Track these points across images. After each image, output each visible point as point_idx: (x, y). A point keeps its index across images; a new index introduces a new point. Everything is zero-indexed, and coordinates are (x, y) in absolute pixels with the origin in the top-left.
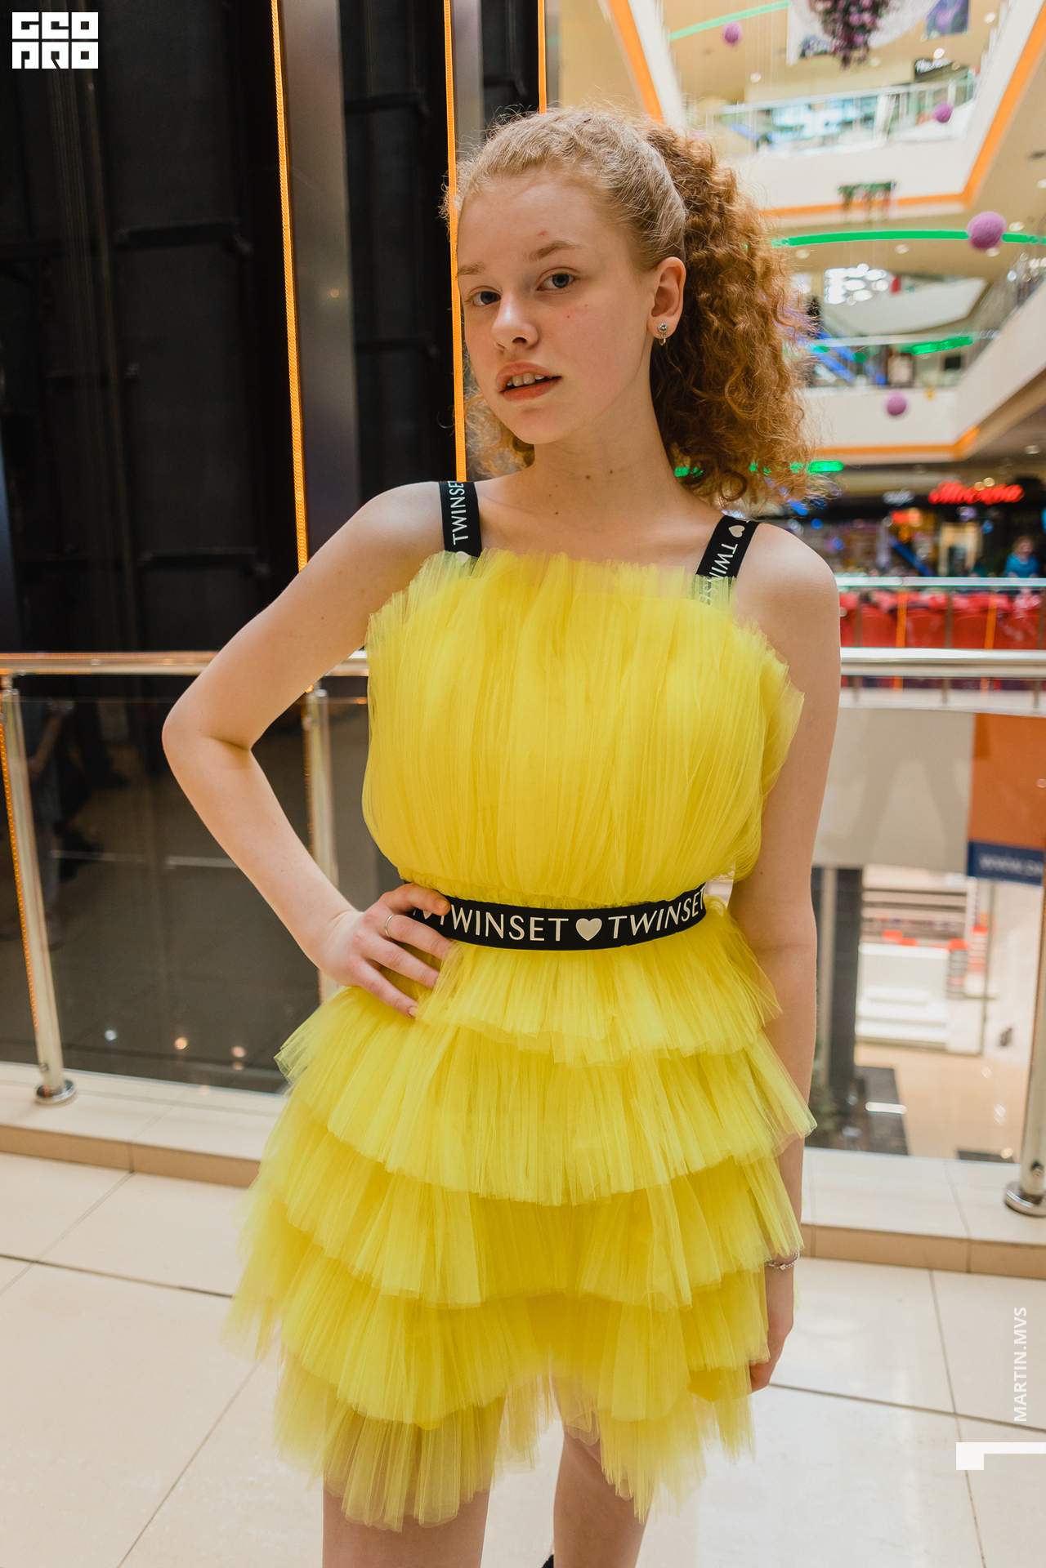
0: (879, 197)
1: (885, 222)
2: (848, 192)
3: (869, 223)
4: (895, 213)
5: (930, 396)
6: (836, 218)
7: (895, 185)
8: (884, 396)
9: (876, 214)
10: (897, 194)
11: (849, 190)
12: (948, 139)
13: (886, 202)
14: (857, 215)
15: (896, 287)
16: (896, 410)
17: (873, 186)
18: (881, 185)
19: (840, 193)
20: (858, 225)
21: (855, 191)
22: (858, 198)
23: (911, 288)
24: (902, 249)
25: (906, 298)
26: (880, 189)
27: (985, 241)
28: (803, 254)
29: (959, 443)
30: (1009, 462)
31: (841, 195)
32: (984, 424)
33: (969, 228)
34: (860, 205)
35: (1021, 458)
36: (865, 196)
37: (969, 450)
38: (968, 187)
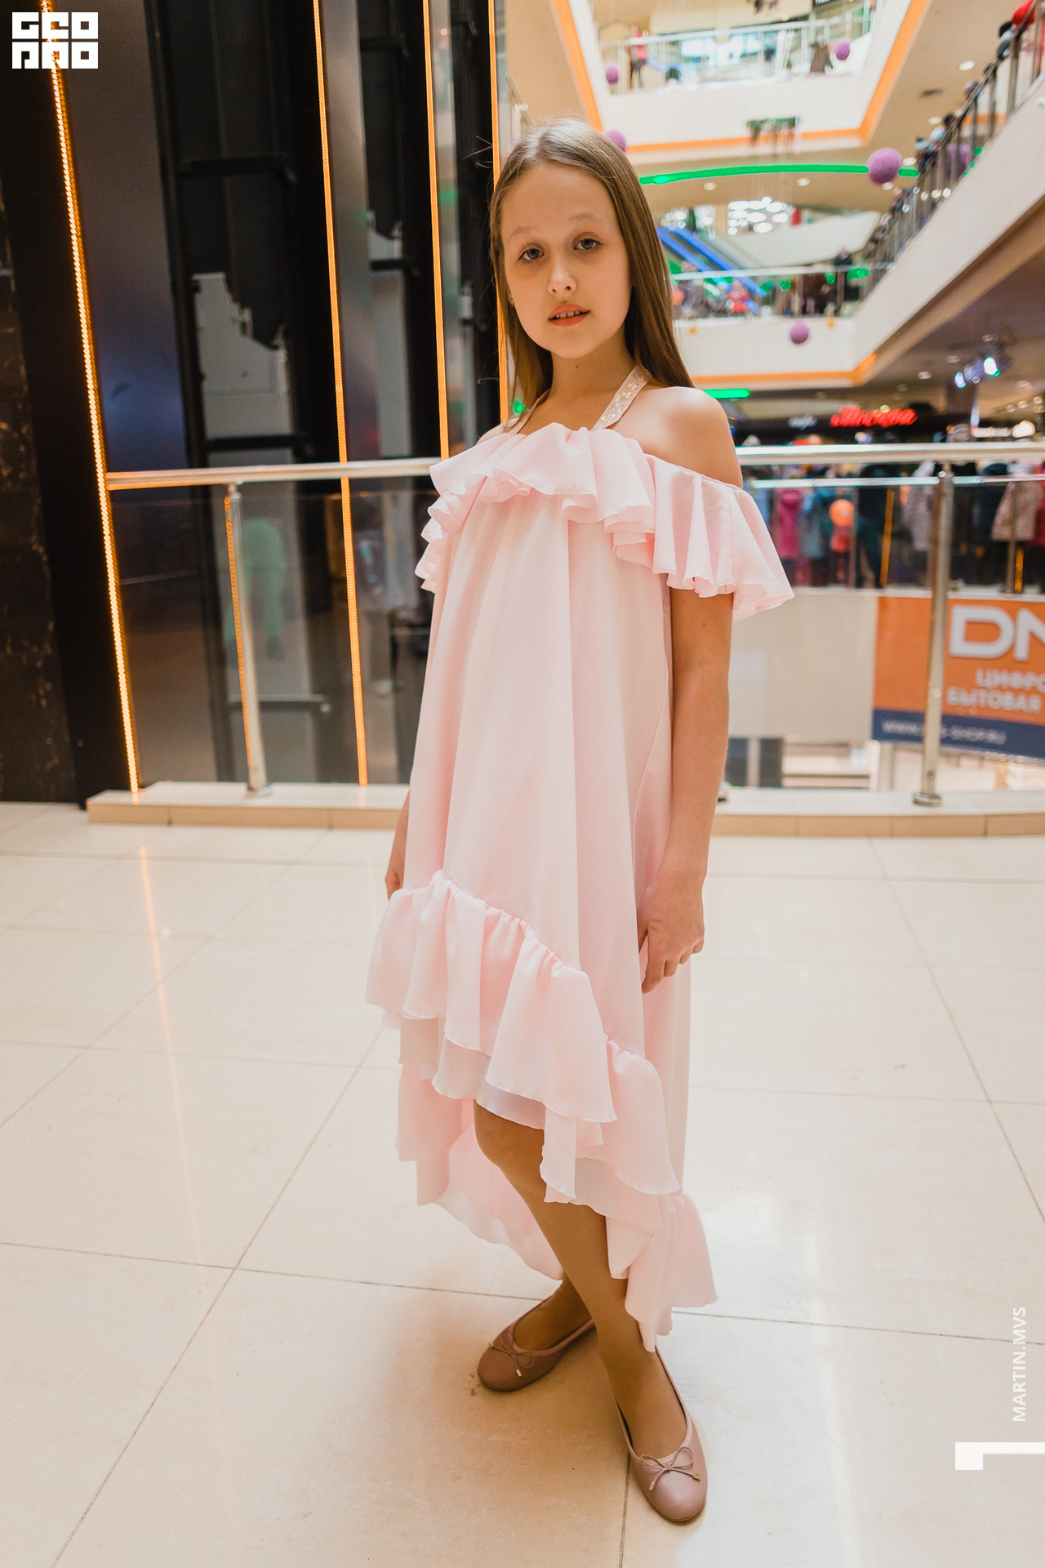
0: (784, 131)
1: (790, 155)
2: (756, 127)
3: (775, 156)
4: (799, 146)
5: (831, 325)
6: (744, 150)
7: (799, 119)
8: (788, 325)
9: (781, 148)
10: (799, 129)
11: (756, 124)
12: (845, 75)
13: (791, 136)
14: (764, 148)
15: (796, 219)
16: (799, 339)
17: (780, 121)
18: (785, 120)
19: (747, 126)
20: (765, 157)
21: (762, 126)
22: (763, 133)
23: (811, 221)
24: (803, 182)
25: (804, 229)
26: (785, 124)
27: (883, 176)
28: (710, 187)
29: (857, 369)
30: (902, 388)
31: (749, 129)
32: (880, 350)
33: (870, 162)
34: (766, 139)
35: (914, 384)
36: (772, 131)
37: (866, 376)
38: (865, 124)
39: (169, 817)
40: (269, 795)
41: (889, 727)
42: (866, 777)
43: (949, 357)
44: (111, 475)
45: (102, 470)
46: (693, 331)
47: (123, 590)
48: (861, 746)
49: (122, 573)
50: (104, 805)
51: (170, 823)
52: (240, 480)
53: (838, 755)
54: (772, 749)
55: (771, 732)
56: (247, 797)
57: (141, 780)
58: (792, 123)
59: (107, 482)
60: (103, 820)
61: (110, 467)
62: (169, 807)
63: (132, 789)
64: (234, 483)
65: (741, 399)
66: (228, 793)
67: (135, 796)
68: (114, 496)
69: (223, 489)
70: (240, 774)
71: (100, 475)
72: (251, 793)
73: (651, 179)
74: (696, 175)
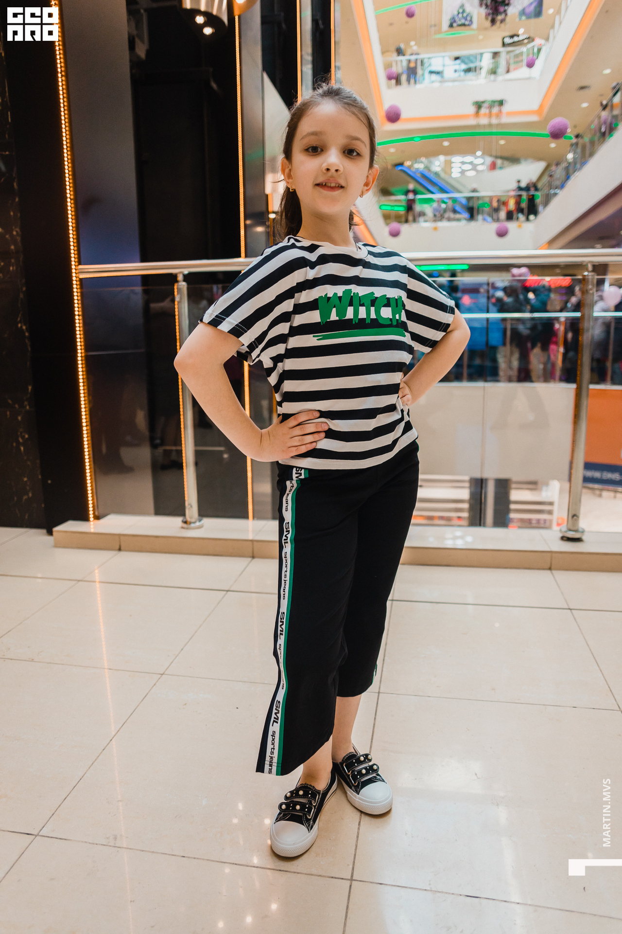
0: (495, 110)
1: (499, 125)
2: (479, 105)
3: (490, 125)
4: (505, 120)
6: (472, 122)
7: (505, 101)
8: (495, 226)
9: (494, 121)
10: (506, 108)
11: (479, 103)
12: (529, 78)
13: (500, 111)
14: (483, 120)
15: (493, 166)
16: (502, 234)
17: (494, 102)
18: (497, 101)
19: (473, 105)
20: (484, 126)
21: (483, 105)
22: (484, 111)
23: (501, 168)
24: (502, 142)
25: (497, 173)
26: (496, 104)
27: (557, 134)
28: (446, 144)
31: (475, 107)
32: (552, 242)
34: (485, 114)
36: (489, 107)
38: (541, 106)
39: (120, 544)
40: (200, 527)
42: (551, 504)
44: (80, 267)
45: (75, 263)
46: (435, 229)
47: (88, 359)
48: (547, 485)
49: (87, 347)
50: (66, 532)
51: (120, 549)
52: (186, 272)
53: (531, 489)
54: (503, 486)
55: (503, 475)
56: (182, 528)
57: (97, 513)
58: (501, 103)
59: (78, 273)
60: (64, 544)
61: (80, 262)
62: (120, 535)
63: (90, 520)
64: (180, 273)
65: (463, 270)
66: (168, 525)
67: (92, 526)
68: (83, 283)
69: (171, 279)
70: (178, 509)
71: (73, 267)
72: (185, 525)
73: (412, 139)
74: (437, 137)
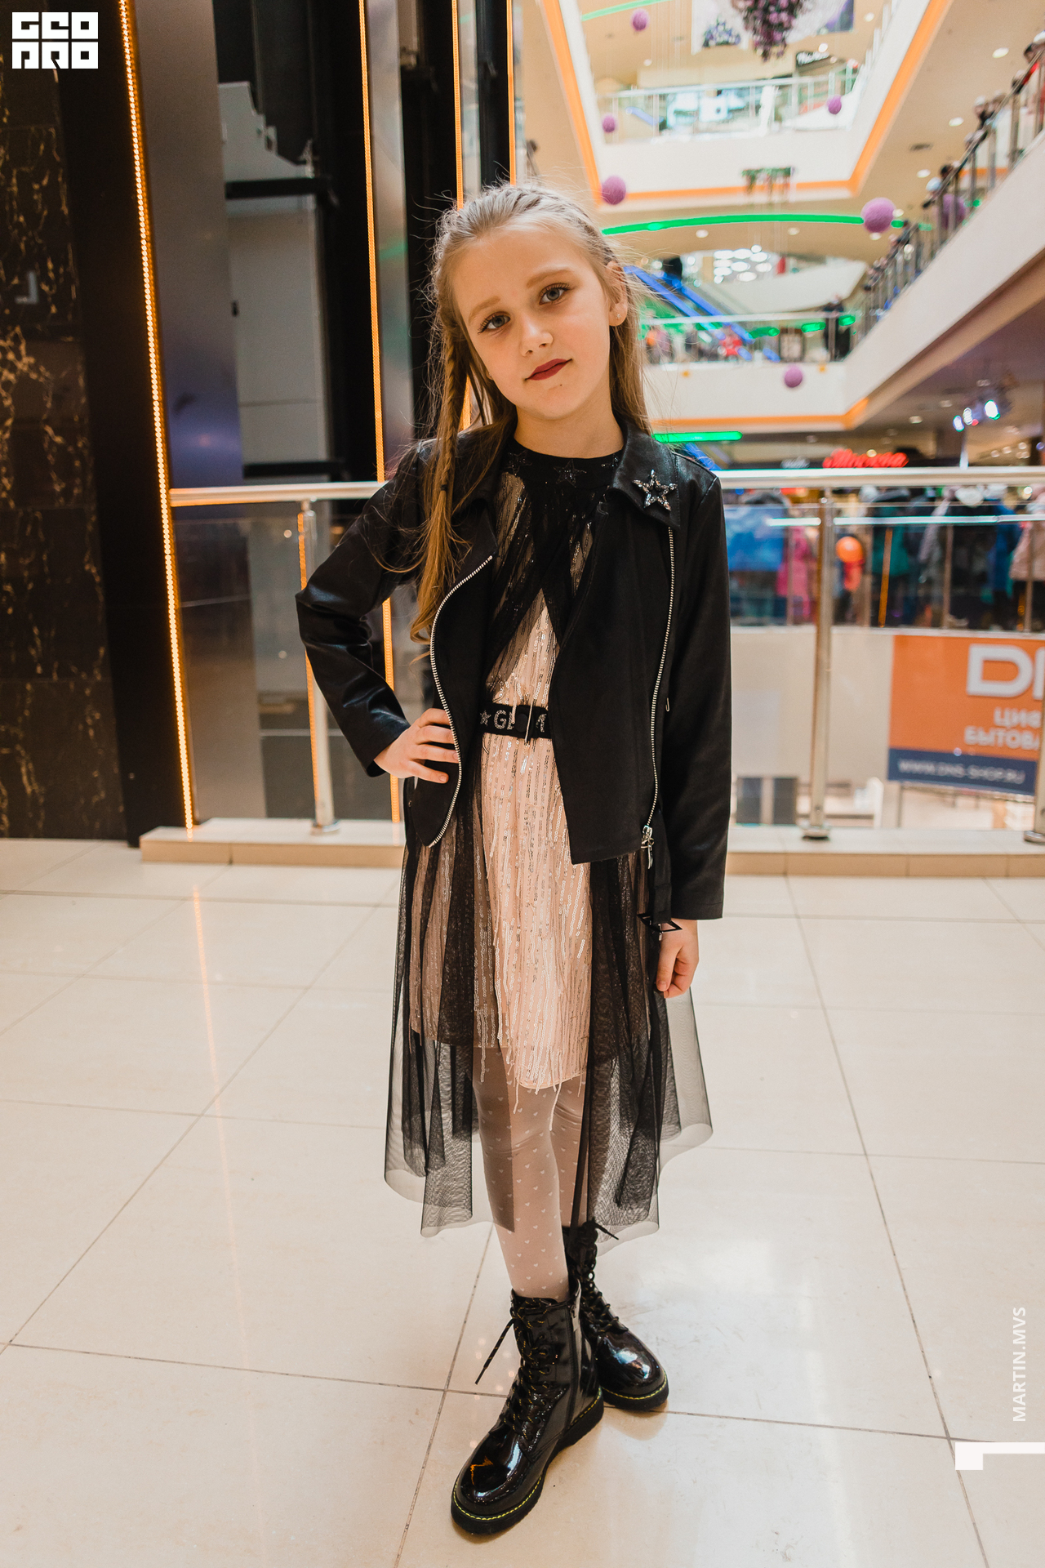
0: (780, 181)
1: (785, 205)
2: (752, 176)
3: (770, 205)
4: (794, 196)
5: (822, 370)
6: (741, 199)
7: (794, 170)
8: (781, 370)
9: (776, 198)
10: (794, 180)
11: (752, 173)
12: (835, 129)
13: (786, 186)
14: (759, 198)
15: (782, 268)
16: (793, 383)
17: (776, 170)
18: (781, 170)
19: (743, 175)
20: (761, 206)
21: (758, 175)
22: (759, 182)
23: (796, 270)
24: (793, 231)
25: (789, 278)
26: (781, 174)
27: (877, 224)
28: (702, 234)
29: (849, 413)
30: (892, 433)
31: (745, 177)
32: (873, 396)
33: (863, 212)
34: (762, 188)
35: (905, 428)
36: (767, 180)
37: (858, 420)
38: (855, 175)
39: (230, 855)
40: (335, 832)
41: (905, 766)
42: (869, 817)
43: (942, 402)
44: (173, 491)
45: (164, 486)
46: (686, 374)
47: (183, 613)
48: (863, 787)
49: (184, 593)
50: (156, 842)
51: (231, 862)
52: (314, 498)
53: (839, 795)
54: (786, 788)
55: (785, 771)
56: (313, 834)
57: (197, 815)
58: (787, 172)
59: (171, 498)
60: (156, 859)
61: (172, 484)
62: (231, 845)
63: (187, 825)
64: (307, 500)
65: (732, 442)
66: (292, 831)
67: (190, 833)
68: (175, 512)
69: (294, 508)
70: (306, 810)
71: (163, 491)
72: (317, 830)
73: (644, 226)
74: (687, 222)
